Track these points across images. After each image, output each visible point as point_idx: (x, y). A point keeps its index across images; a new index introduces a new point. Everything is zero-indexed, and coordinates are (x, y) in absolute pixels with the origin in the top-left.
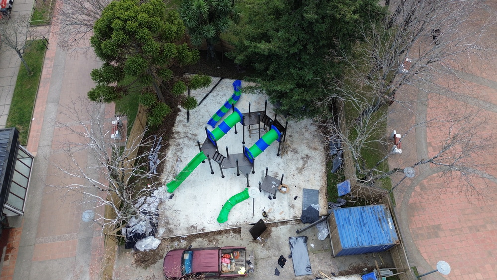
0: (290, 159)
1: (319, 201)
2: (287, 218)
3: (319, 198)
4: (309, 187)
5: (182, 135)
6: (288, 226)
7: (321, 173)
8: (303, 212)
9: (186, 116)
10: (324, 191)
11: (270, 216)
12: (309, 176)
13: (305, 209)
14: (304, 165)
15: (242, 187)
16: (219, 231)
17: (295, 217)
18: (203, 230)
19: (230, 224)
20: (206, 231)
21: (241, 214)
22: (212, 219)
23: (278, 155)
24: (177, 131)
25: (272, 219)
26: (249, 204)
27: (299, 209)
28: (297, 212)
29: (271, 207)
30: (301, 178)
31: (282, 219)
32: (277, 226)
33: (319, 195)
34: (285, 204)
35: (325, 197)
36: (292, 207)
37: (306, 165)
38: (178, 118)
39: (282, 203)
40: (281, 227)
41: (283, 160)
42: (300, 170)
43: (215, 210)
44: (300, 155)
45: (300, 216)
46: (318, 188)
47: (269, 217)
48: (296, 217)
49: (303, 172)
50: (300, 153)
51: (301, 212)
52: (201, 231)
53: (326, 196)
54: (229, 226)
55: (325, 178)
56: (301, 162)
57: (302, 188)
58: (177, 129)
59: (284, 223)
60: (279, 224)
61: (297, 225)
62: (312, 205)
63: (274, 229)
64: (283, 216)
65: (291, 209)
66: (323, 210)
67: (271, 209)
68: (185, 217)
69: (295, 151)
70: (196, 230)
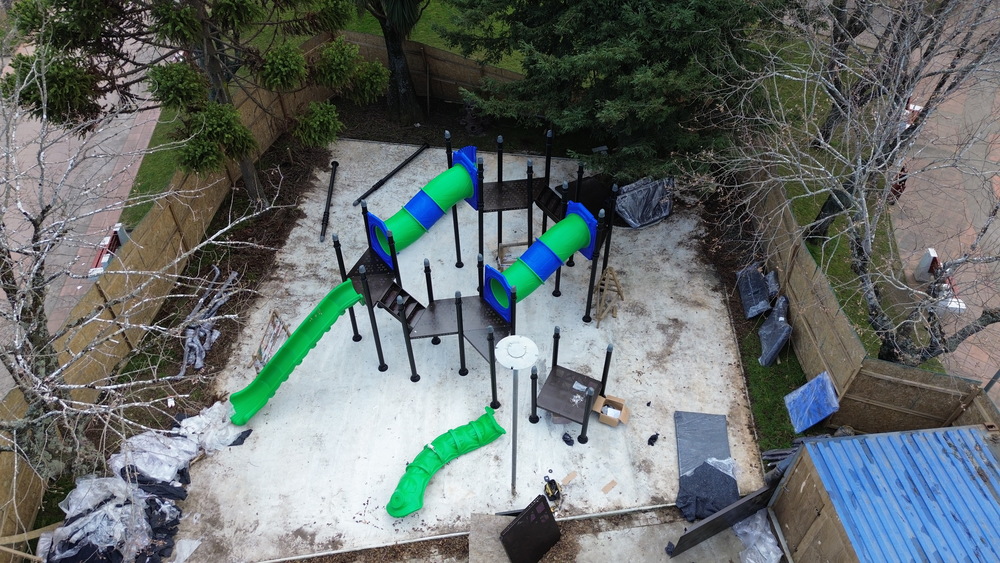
0: (625, 331)
1: (732, 450)
2: (628, 504)
3: (732, 440)
4: (691, 406)
5: (302, 270)
6: (636, 531)
7: (725, 368)
8: (683, 481)
9: (319, 228)
10: (744, 420)
11: (571, 498)
12: (688, 377)
13: (688, 473)
14: (670, 345)
15: (475, 408)
16: (392, 548)
17: (655, 500)
18: (335, 543)
19: (431, 521)
20: (345, 549)
21: (471, 492)
22: (369, 508)
23: (587, 319)
24: (287, 261)
25: (580, 505)
26: (497, 458)
27: (668, 474)
28: (661, 485)
29: (573, 468)
30: (665, 382)
31: (610, 505)
32: (596, 531)
33: (730, 430)
34: (620, 456)
35: (749, 437)
36: (645, 467)
37: (677, 345)
38: (295, 233)
39: (610, 456)
40: (612, 533)
41: (603, 332)
42: (659, 360)
43: (382, 478)
44: (655, 319)
45: (673, 496)
46: (723, 410)
47: (567, 499)
48: (661, 500)
49: (668, 366)
50: (654, 314)
51: (676, 483)
52: (326, 548)
53: (752, 433)
54: (427, 532)
55: (741, 382)
56: (660, 337)
57: (672, 411)
58: (289, 256)
59: (620, 519)
60: (603, 523)
61: (667, 527)
62: (712, 461)
63: (586, 541)
64: (614, 495)
65: (642, 475)
66: (748, 475)
67: (572, 475)
68: (277, 502)
69: (639, 310)
70: (312, 544)
